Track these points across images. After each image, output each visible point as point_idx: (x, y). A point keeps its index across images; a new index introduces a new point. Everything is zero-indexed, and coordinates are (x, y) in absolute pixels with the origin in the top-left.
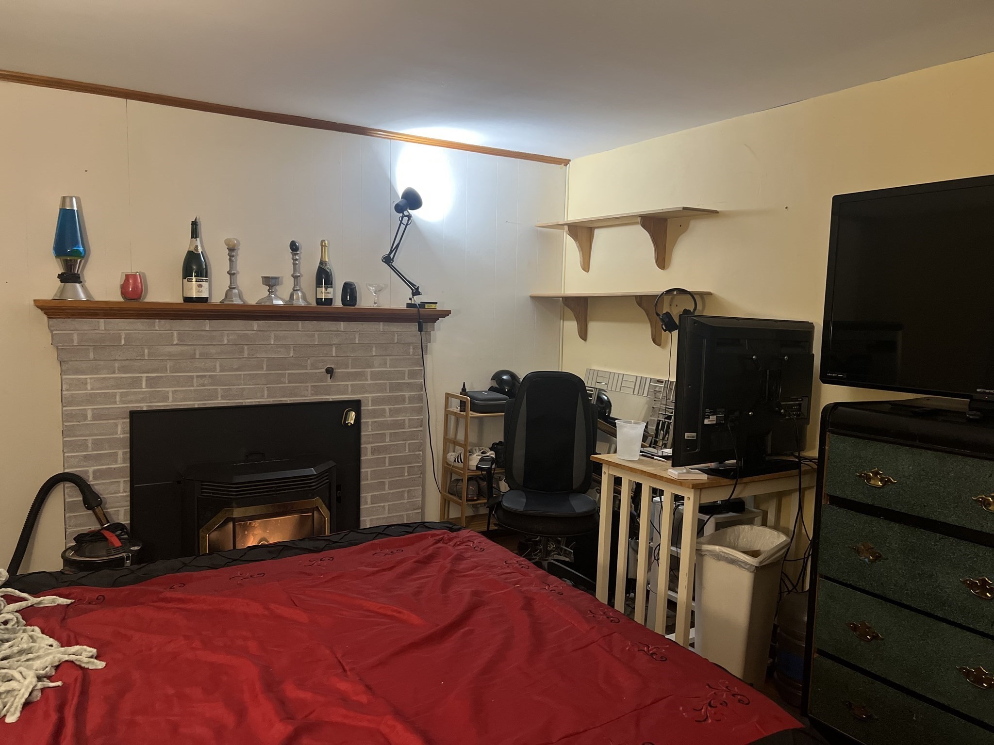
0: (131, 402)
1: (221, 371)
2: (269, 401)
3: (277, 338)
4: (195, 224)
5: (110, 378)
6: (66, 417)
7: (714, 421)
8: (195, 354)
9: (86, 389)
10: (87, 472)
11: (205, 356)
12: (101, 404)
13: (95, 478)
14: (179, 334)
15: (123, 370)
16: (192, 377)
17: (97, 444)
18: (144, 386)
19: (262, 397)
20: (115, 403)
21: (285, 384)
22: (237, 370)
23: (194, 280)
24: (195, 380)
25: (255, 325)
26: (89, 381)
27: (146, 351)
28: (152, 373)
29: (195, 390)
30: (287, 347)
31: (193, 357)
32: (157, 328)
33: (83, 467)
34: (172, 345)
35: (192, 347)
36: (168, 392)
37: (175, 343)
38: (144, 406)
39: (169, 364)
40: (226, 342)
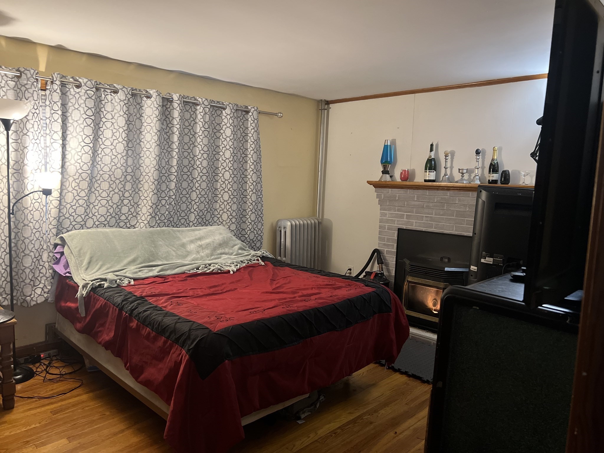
0: (400, 224)
1: (435, 215)
2: (455, 233)
3: (459, 200)
4: (432, 145)
5: (394, 213)
6: (380, 227)
7: (491, 262)
8: (424, 206)
9: (386, 217)
10: (384, 250)
11: (428, 207)
12: (391, 224)
13: (387, 254)
14: (417, 196)
15: (398, 210)
16: (423, 216)
17: (388, 239)
18: (405, 218)
19: (453, 230)
20: (395, 224)
21: (464, 225)
22: (442, 215)
23: (428, 172)
24: (424, 218)
25: (448, 193)
26: (387, 214)
27: (406, 203)
28: (408, 213)
29: (424, 223)
30: (465, 206)
31: (423, 207)
32: (408, 193)
33: (383, 248)
34: (414, 201)
35: (423, 203)
36: (413, 222)
37: (416, 200)
38: (404, 227)
39: (414, 210)
40: (436, 201)
